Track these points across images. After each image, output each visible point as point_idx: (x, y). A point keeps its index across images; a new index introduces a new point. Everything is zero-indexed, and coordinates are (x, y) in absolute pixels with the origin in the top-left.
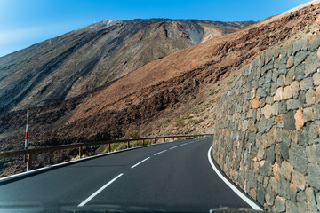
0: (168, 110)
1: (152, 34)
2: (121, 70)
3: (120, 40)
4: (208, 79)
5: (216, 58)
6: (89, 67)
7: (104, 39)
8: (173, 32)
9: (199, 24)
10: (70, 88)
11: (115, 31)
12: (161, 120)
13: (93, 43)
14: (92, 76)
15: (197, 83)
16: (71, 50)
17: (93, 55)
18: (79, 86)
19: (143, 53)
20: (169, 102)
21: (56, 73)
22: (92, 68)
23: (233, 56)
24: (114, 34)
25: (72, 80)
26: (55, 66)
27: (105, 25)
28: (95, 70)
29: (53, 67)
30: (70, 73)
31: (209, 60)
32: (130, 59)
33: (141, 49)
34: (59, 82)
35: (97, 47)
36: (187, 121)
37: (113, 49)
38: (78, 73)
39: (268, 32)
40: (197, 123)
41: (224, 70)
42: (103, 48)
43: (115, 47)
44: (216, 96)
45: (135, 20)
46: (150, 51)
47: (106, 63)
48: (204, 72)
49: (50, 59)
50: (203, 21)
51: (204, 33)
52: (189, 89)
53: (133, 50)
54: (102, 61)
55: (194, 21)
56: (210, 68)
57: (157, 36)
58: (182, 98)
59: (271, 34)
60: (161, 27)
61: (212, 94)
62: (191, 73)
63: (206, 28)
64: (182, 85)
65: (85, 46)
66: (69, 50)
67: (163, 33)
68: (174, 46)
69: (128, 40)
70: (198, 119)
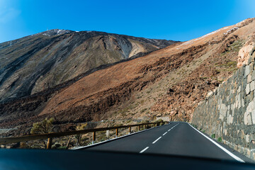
0: (115, 106)
1: (94, 45)
2: (73, 73)
3: (70, 48)
4: (136, 88)
5: (141, 75)
6: (47, 68)
7: (57, 46)
8: (109, 45)
9: (129, 40)
10: (34, 84)
11: (66, 40)
12: (112, 112)
13: (49, 49)
14: (50, 76)
15: (130, 90)
16: (31, 53)
17: (49, 58)
18: (42, 83)
19: (88, 60)
20: (115, 101)
21: (21, 71)
22: (49, 69)
23: (150, 74)
24: (65, 43)
25: (35, 78)
26: (19, 65)
27: (56, 33)
28: (52, 71)
29: (17, 66)
30: (32, 72)
31: (137, 75)
32: (79, 64)
33: (87, 56)
34: (24, 79)
35: (52, 52)
36: (127, 113)
37: (65, 55)
38: (39, 72)
39: (170, 62)
40: (133, 115)
41: (145, 83)
42: (57, 54)
43: (66, 53)
44: (141, 99)
45: (81, 32)
46: (94, 59)
47: (60, 65)
48: (134, 84)
49: (14, 59)
50: (131, 37)
51: (132, 48)
52: (126, 94)
53: (80, 57)
54: (57, 64)
55: (125, 37)
56: (137, 81)
57: (99, 47)
58: (122, 99)
59: (171, 63)
60: (101, 40)
61: (139, 98)
62: (126, 84)
63: (133, 44)
64: (122, 91)
65: (42, 51)
66: (29, 53)
67: (103, 45)
68: (111, 56)
69: (76, 49)
70: (133, 113)
